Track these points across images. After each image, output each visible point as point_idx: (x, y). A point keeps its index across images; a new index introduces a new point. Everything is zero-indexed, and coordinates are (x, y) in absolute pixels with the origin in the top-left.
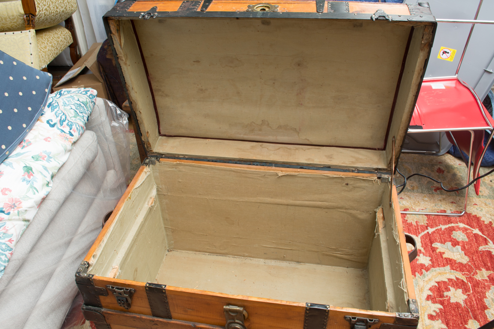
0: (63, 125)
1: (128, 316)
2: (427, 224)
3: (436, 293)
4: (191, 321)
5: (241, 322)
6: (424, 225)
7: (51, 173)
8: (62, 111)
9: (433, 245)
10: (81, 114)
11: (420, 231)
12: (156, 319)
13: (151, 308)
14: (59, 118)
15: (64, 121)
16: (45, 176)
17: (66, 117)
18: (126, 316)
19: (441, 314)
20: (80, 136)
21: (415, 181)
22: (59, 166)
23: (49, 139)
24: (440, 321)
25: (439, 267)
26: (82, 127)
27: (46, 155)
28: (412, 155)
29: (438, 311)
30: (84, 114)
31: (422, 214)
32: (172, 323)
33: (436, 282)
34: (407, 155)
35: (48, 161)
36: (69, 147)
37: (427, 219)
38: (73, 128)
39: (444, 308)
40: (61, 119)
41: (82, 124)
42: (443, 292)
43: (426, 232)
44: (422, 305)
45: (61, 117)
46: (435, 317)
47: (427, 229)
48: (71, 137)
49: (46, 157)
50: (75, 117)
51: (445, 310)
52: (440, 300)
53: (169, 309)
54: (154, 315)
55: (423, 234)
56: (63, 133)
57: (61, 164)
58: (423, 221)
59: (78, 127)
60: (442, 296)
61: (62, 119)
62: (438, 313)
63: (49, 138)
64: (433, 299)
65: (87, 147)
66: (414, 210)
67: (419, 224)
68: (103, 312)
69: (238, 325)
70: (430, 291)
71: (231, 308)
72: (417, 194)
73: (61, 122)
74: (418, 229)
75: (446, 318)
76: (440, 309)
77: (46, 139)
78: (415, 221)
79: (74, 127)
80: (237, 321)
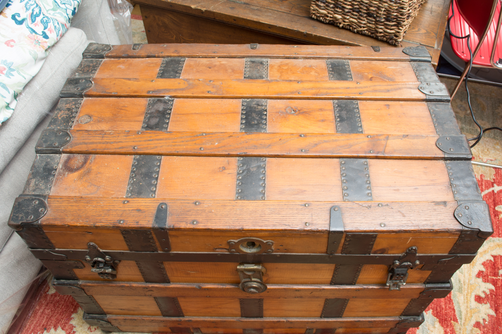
0: (36, 22)
1: (114, 286)
2: (494, 179)
3: (489, 270)
4: (195, 282)
5: (258, 280)
6: (489, 181)
7: (12, 92)
8: (35, 2)
9: (497, 208)
10: (63, 6)
11: (484, 188)
12: (150, 285)
13: (143, 275)
14: (30, 11)
15: (38, 15)
16: (3, 96)
17: (40, 10)
18: (112, 286)
19: (492, 296)
20: (59, 37)
21: (488, 122)
22: (26, 81)
23: (12, 43)
24: (488, 305)
25: (499, 237)
26: (63, 25)
27: (6, 67)
28: (490, 87)
29: (488, 292)
30: (68, 6)
31: (490, 167)
32: (172, 288)
33: (492, 256)
34: (484, 86)
35: (9, 75)
36: (41, 53)
37: (495, 173)
38: (49, 27)
39: (496, 290)
40: (33, 13)
41: (63, 20)
42: (499, 269)
43: (490, 190)
44: (471, 282)
45: (33, 10)
46: (483, 299)
47: (493, 186)
48: (45, 40)
49: (5, 69)
50: (53, 10)
51: (496, 293)
52: (493, 279)
53: (166, 274)
54: (147, 281)
55: (487, 192)
56: (34, 34)
57: (28, 78)
58: (490, 176)
59: (56, 24)
60: (496, 274)
61: (35, 13)
62: (488, 295)
63: (12, 41)
64: (485, 276)
65: (72, 52)
66: (481, 160)
67: (484, 179)
68: (80, 285)
69: (255, 283)
70: (482, 266)
71: (246, 268)
72: (487, 139)
73: (33, 17)
74: (482, 185)
75: (496, 302)
76: (491, 291)
77: (7, 43)
78: (480, 174)
79: (50, 25)
80: (253, 279)
